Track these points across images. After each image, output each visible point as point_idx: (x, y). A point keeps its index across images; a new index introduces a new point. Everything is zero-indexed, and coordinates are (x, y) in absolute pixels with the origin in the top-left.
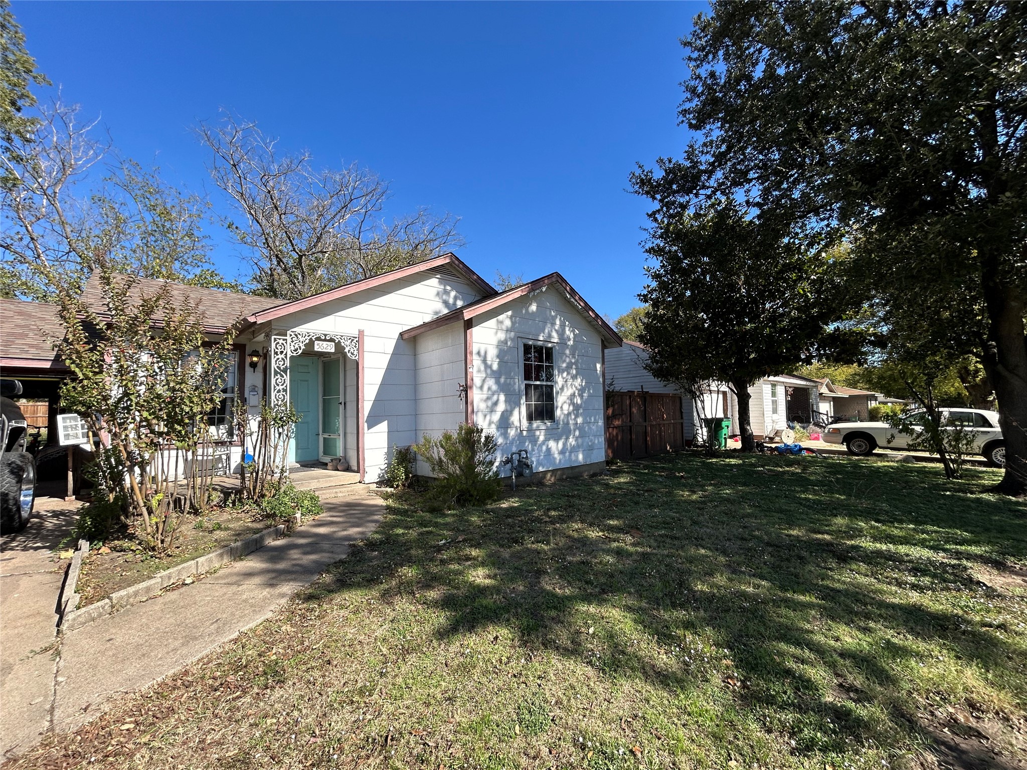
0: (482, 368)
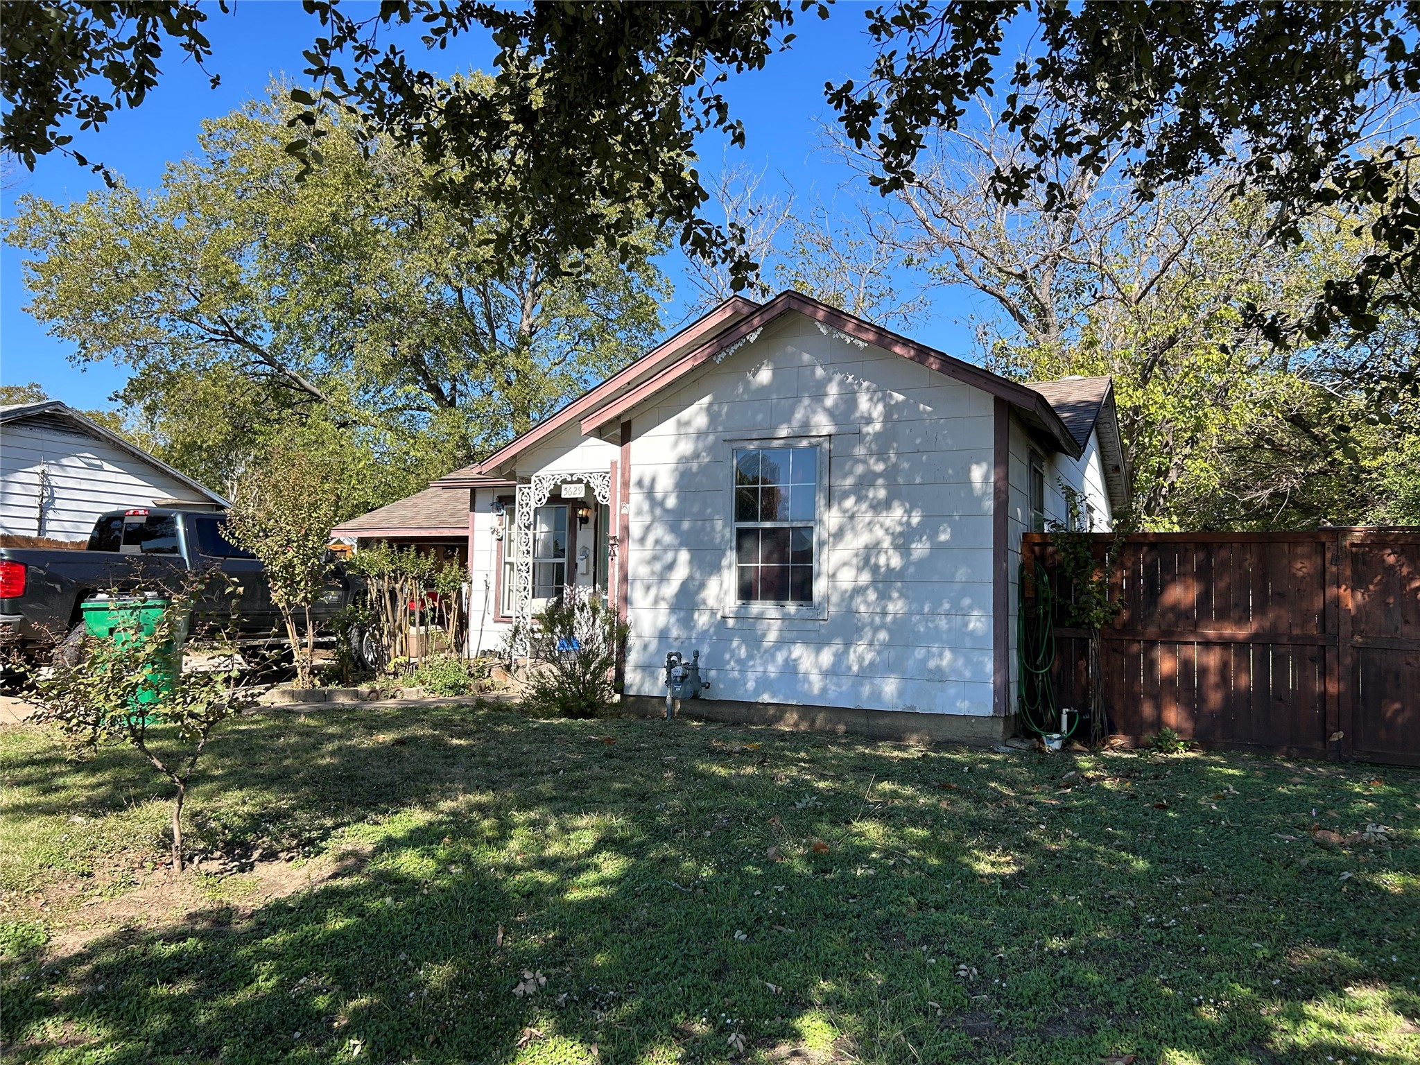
0: (646, 507)
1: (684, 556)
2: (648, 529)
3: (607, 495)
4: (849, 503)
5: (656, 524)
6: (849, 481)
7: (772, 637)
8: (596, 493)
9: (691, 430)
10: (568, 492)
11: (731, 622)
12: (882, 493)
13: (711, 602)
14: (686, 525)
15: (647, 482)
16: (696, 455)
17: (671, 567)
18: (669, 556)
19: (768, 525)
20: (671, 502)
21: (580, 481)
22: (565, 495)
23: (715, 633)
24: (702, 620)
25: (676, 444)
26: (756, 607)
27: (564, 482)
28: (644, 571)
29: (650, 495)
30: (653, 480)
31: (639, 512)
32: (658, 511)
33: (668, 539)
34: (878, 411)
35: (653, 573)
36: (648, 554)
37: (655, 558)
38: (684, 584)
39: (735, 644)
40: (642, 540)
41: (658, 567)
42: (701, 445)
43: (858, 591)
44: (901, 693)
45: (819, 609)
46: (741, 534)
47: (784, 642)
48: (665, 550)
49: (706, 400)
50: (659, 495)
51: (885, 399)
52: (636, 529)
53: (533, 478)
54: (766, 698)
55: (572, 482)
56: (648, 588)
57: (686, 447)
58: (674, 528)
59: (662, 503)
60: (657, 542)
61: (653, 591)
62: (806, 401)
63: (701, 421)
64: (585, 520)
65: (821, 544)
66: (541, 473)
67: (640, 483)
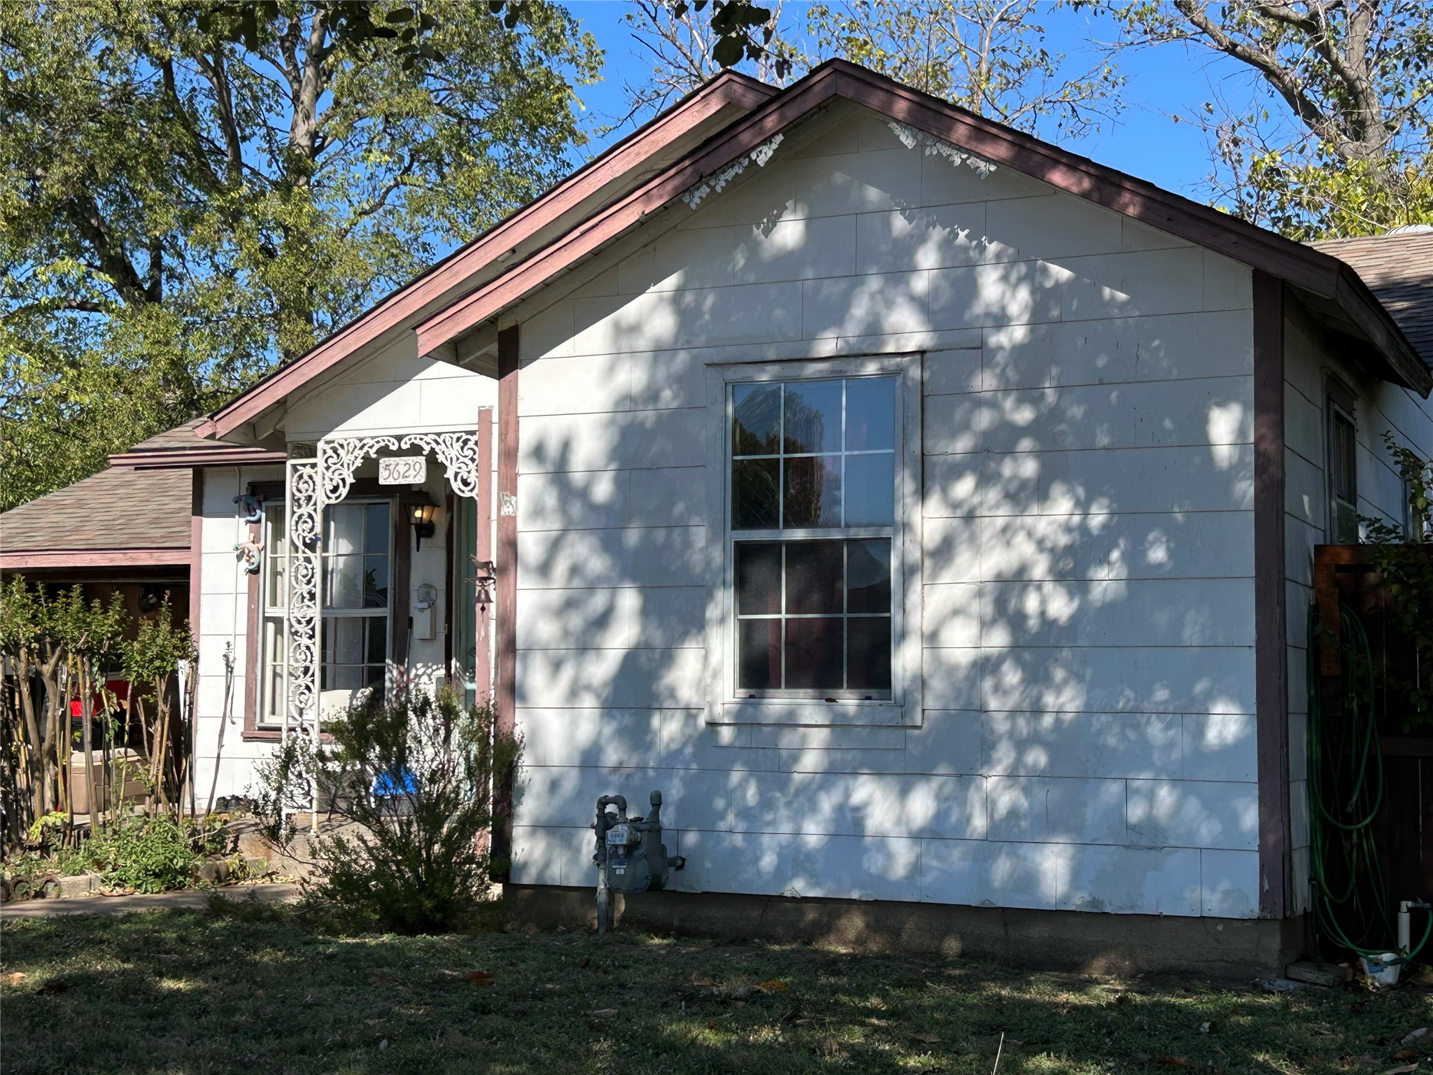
0: (551, 500)
1: (629, 600)
2: (554, 546)
3: (472, 479)
4: (964, 487)
5: (572, 537)
6: (962, 445)
7: (810, 761)
8: (449, 474)
9: (643, 343)
10: (394, 473)
11: (726, 734)
12: (1029, 468)
13: (686, 694)
14: (633, 536)
15: (553, 448)
16: (651, 395)
17: (603, 621)
18: (599, 601)
19: (799, 534)
20: (603, 490)
21: (415, 450)
22: (385, 479)
23: (695, 756)
24: (668, 729)
25: (611, 370)
26: (778, 702)
27: (385, 452)
28: (547, 630)
29: (559, 474)
30: (566, 446)
31: (537, 512)
32: (576, 509)
33: (597, 564)
34: (1019, 301)
35: (566, 634)
36: (555, 596)
37: (570, 605)
38: (631, 659)
39: (736, 777)
40: (544, 569)
41: (576, 621)
42: (661, 373)
43: (985, 666)
44: (1076, 874)
45: (904, 705)
46: (745, 555)
47: (833, 773)
48: (591, 588)
49: (670, 283)
50: (577, 475)
51: (1033, 277)
52: (531, 544)
53: (321, 445)
54: (799, 887)
55: (400, 453)
56: (557, 666)
57: (632, 377)
58: (610, 543)
59: (584, 493)
60: (575, 570)
61: (567, 673)
62: (874, 283)
63: (662, 324)
64: (426, 529)
65: (908, 572)
66: (336, 435)
67: (538, 452)
